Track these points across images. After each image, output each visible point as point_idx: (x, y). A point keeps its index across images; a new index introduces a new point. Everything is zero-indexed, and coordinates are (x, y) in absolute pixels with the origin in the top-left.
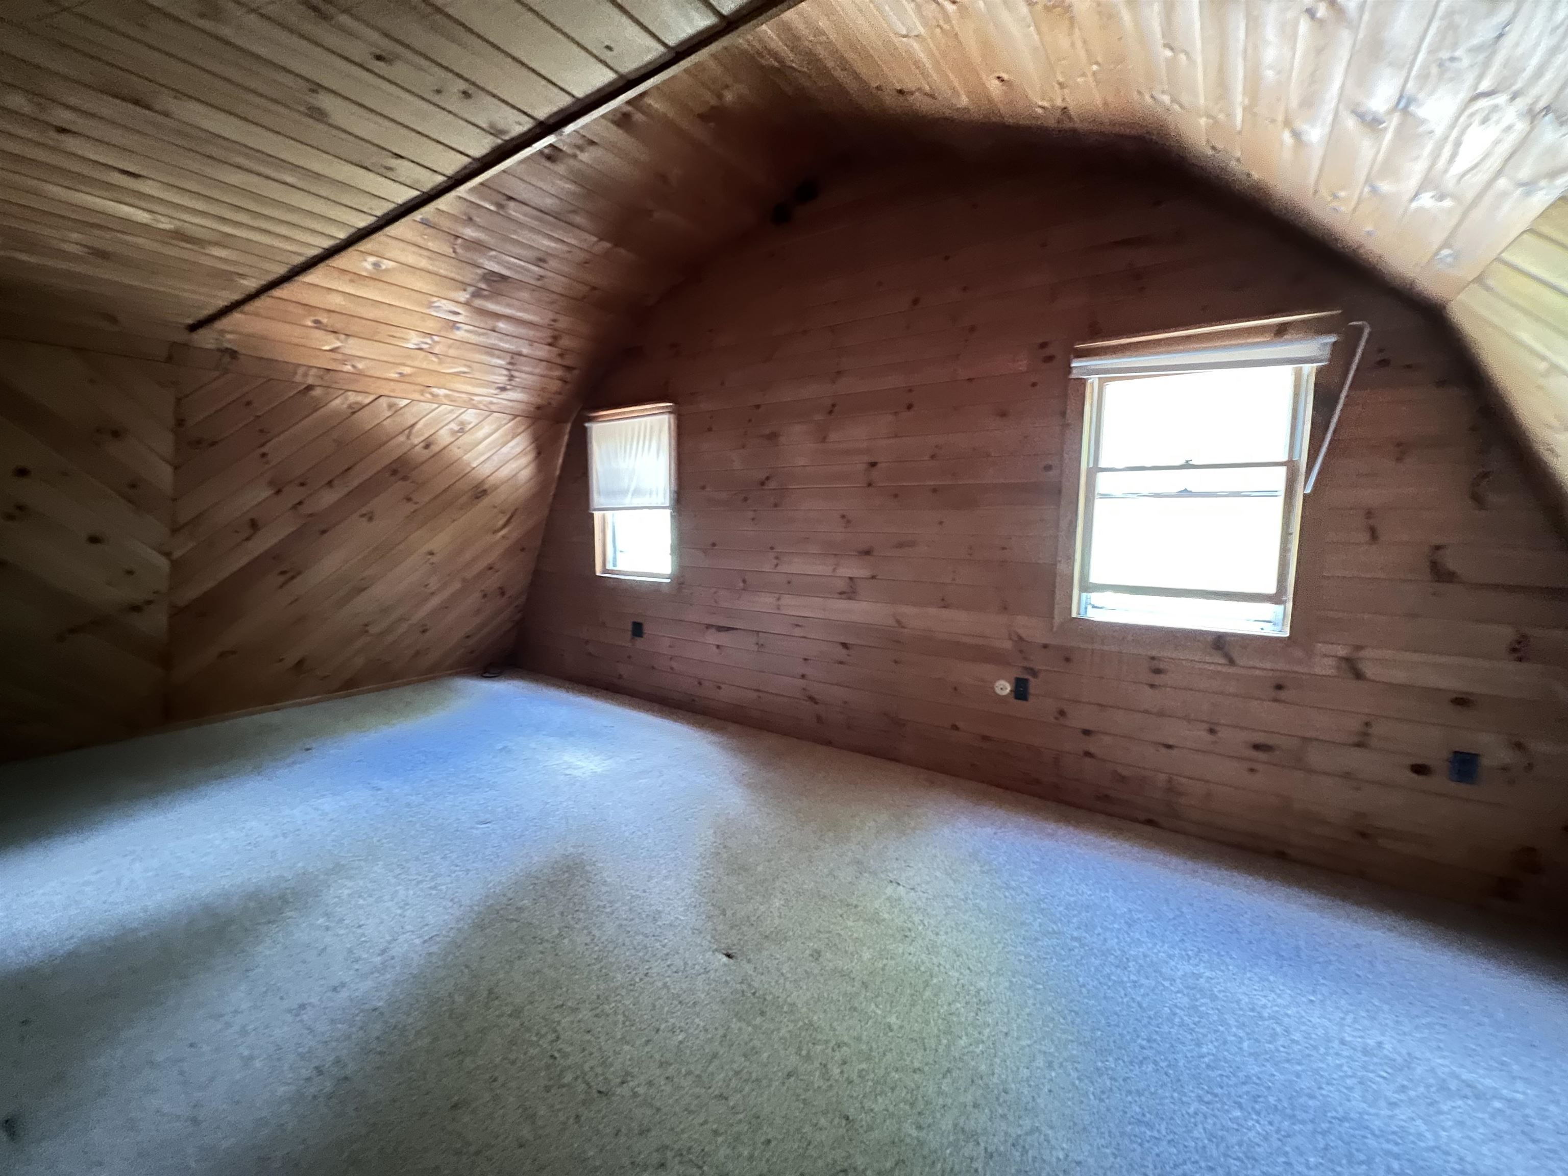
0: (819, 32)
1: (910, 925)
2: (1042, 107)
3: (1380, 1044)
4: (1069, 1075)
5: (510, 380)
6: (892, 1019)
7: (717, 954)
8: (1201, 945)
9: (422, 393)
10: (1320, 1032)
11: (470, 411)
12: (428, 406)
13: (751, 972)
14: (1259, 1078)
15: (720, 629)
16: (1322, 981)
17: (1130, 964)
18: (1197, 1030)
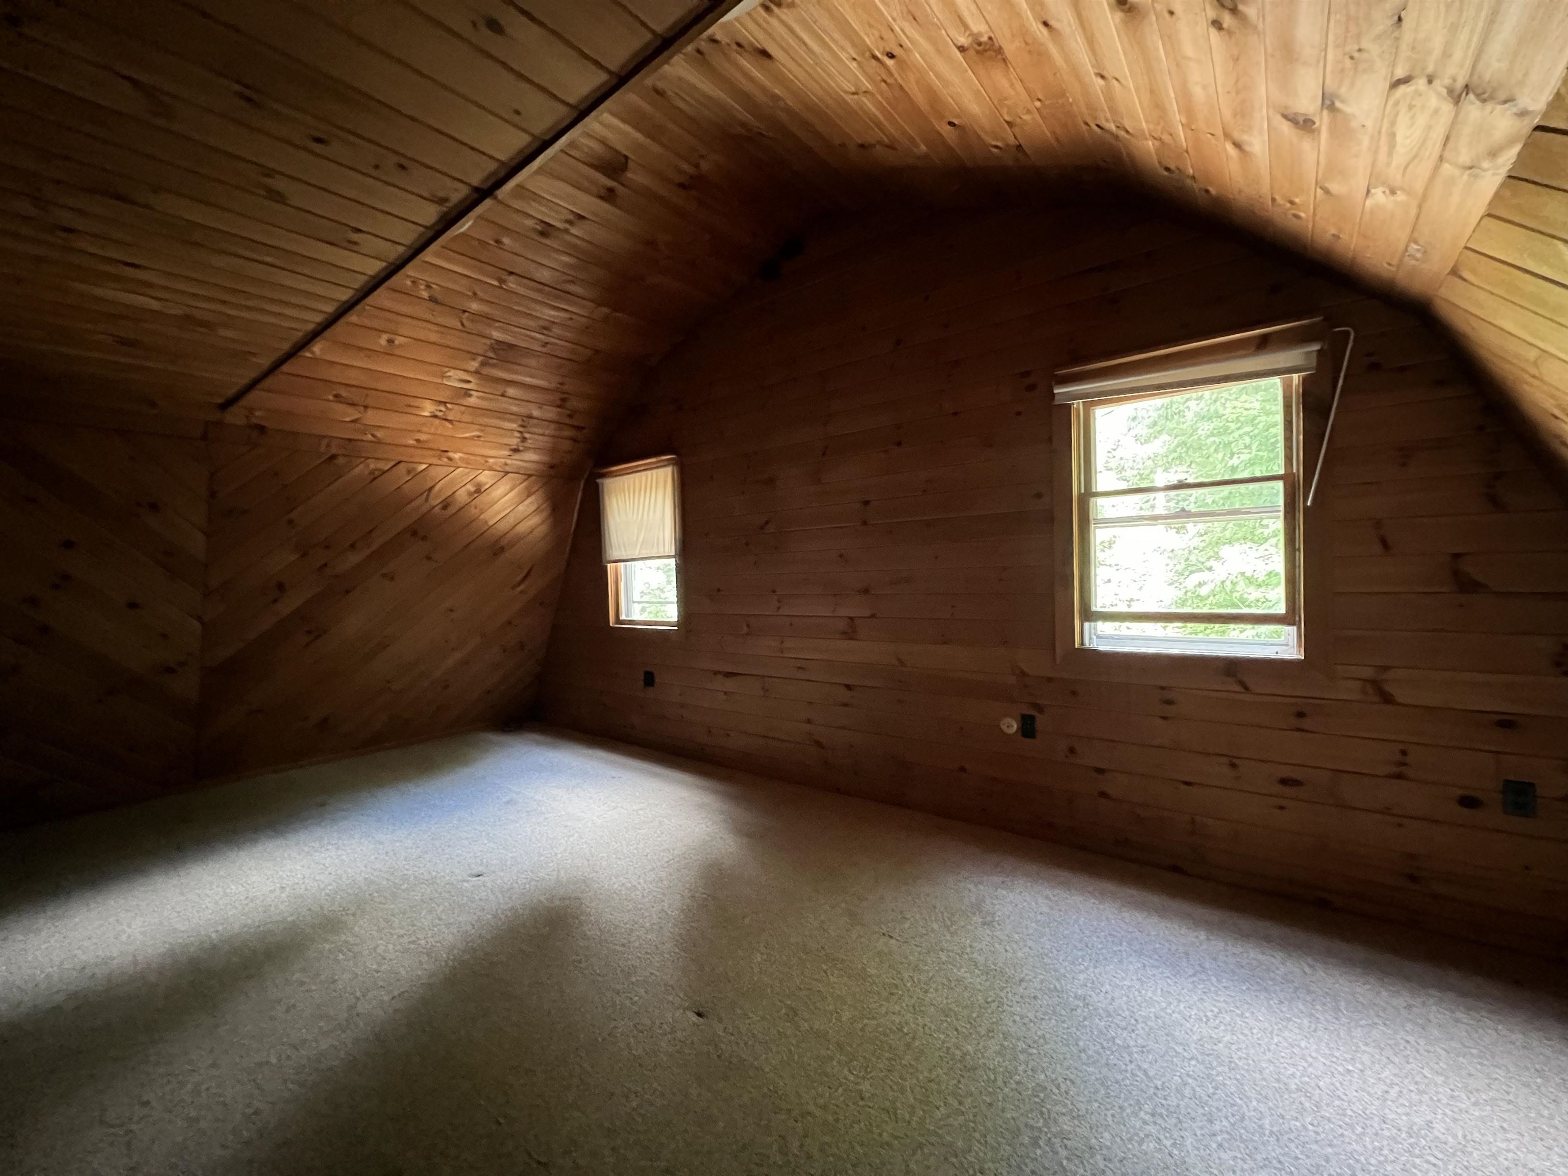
0: (775, 97)
1: (897, 982)
2: (996, 147)
3: (1429, 1124)
4: (1057, 1153)
5: (522, 442)
6: (865, 1087)
7: (687, 1012)
8: (1223, 1005)
9: (440, 458)
10: (1357, 1108)
11: (486, 472)
12: (445, 470)
13: (720, 1033)
14: (1280, 1162)
15: (728, 675)
16: (1363, 1048)
17: (1139, 1026)
18: (1210, 1103)
